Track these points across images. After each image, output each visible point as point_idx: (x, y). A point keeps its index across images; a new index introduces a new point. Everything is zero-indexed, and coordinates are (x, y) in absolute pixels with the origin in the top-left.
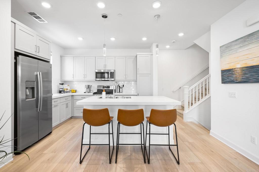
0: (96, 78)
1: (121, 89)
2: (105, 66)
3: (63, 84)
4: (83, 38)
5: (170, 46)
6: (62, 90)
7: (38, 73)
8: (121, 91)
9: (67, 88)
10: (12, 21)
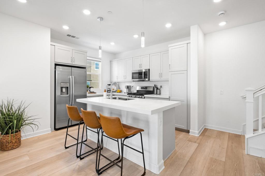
0: (133, 78)
1: (158, 90)
2: (141, 65)
3: (110, 85)
4: (115, 43)
5: (226, 22)
6: (109, 90)
7: (71, 77)
8: (158, 93)
9: (113, 88)
10: (51, 45)
